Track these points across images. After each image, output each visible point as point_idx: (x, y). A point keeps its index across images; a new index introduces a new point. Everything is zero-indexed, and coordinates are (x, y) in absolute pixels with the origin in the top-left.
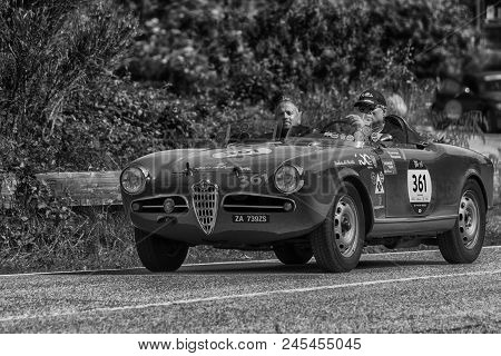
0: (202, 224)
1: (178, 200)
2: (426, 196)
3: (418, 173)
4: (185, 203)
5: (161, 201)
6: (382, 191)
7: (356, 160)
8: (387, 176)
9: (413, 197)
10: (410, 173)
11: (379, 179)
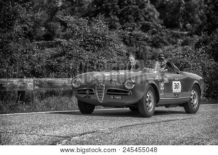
0: (99, 99)
1: (91, 90)
2: (179, 90)
3: (176, 82)
4: (93, 91)
5: (85, 90)
6: (163, 88)
7: (154, 78)
8: (165, 83)
9: (174, 90)
10: (174, 82)
11: (162, 84)
